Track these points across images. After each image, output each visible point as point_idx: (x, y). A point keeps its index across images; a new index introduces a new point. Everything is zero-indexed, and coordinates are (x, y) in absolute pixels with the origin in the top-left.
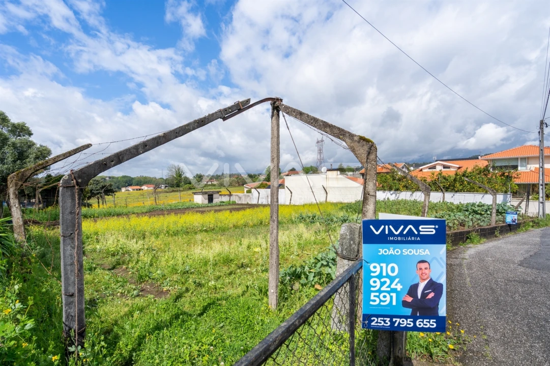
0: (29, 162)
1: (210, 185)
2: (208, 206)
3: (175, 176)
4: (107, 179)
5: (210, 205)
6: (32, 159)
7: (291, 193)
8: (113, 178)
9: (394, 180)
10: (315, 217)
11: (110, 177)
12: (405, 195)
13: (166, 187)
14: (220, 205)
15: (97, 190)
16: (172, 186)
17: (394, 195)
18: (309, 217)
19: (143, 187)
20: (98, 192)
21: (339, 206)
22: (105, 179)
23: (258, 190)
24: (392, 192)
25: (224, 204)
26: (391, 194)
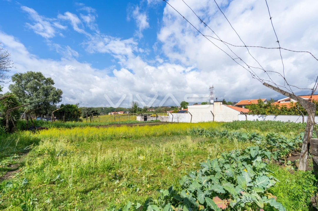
0: (50, 97)
1: (151, 112)
2: (143, 123)
3: (134, 107)
4: (104, 108)
5: (144, 122)
6: (51, 96)
7: (192, 116)
8: (106, 108)
9: (261, 107)
10: (203, 131)
11: (105, 108)
12: (270, 118)
13: (129, 112)
14: (150, 122)
15: (90, 113)
16: (132, 112)
17: (261, 118)
18: (199, 131)
19: (118, 113)
20: (90, 114)
21: (221, 124)
22: (102, 109)
23: (172, 114)
24: (259, 116)
25: (153, 121)
26: (259, 117)
